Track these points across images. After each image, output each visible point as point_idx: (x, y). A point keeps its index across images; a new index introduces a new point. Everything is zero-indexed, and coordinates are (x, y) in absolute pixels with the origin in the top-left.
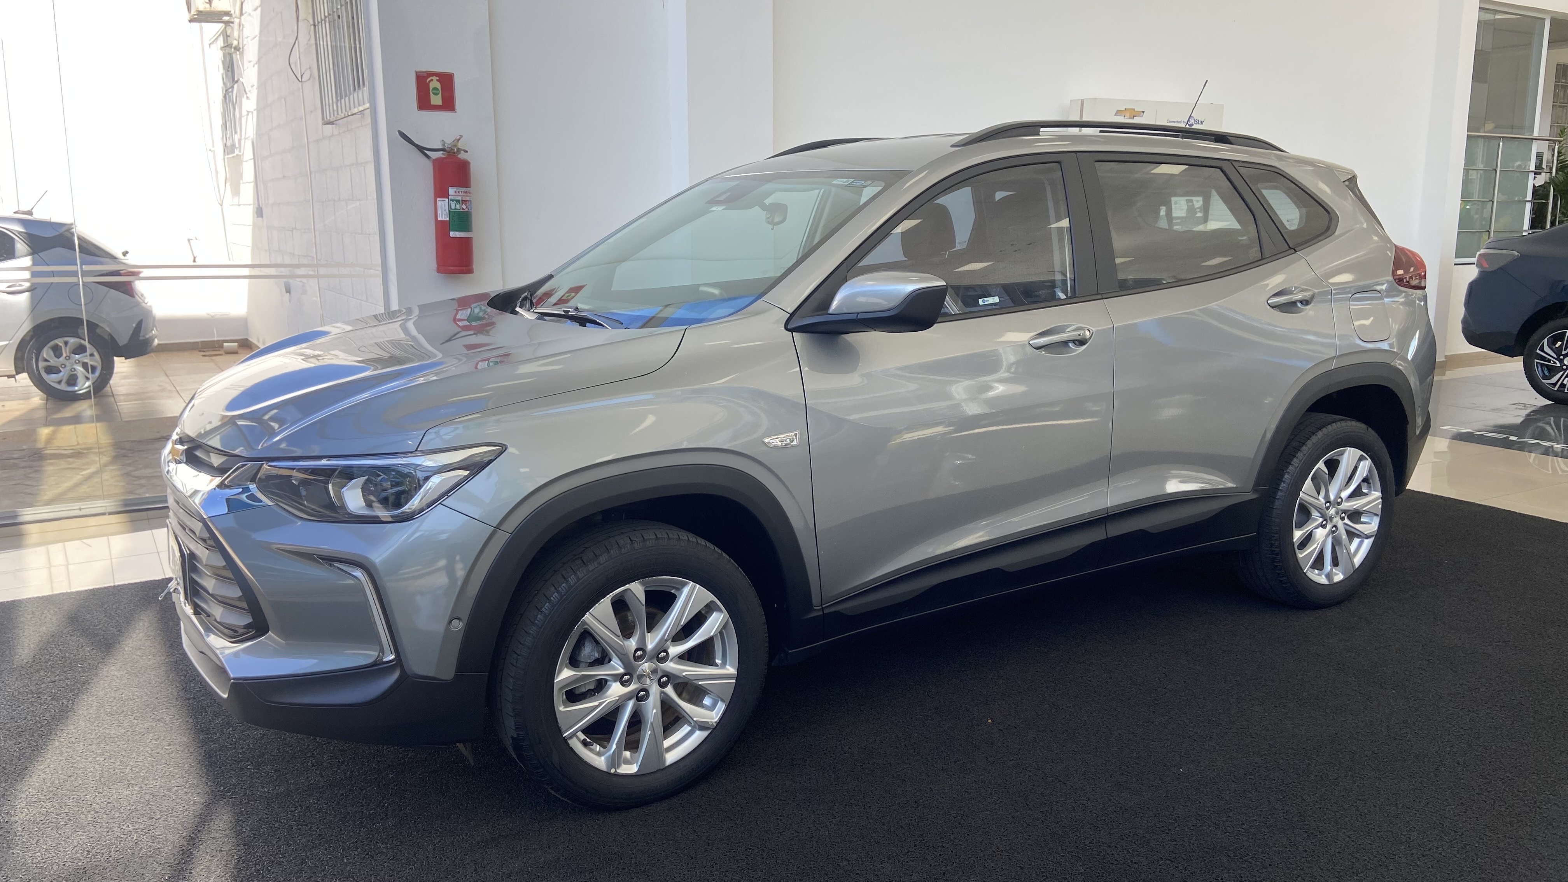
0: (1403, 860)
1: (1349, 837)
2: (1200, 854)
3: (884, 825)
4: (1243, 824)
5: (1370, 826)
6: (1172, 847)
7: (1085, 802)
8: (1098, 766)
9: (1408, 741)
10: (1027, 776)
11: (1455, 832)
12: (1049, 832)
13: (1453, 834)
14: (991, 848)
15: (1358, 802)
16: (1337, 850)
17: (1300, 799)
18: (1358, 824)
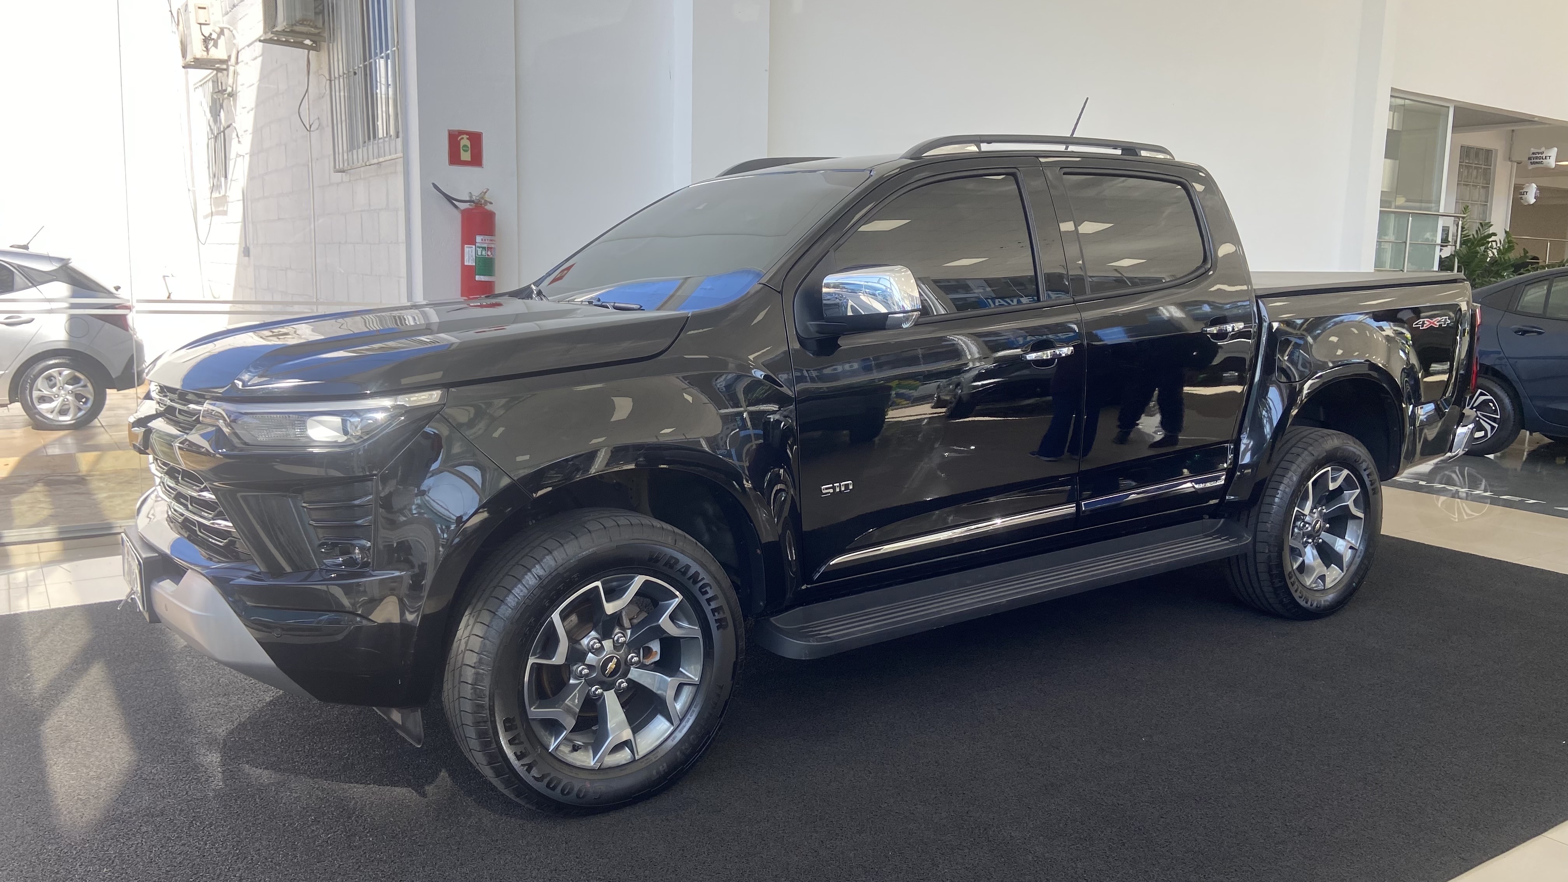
0: (1336, 803)
1: (1291, 787)
2: (1173, 798)
3: (912, 778)
4: (1205, 777)
5: (1308, 780)
6: (1149, 794)
7: (1076, 762)
8: (1084, 736)
9: (1337, 719)
10: (1026, 743)
11: (1376, 784)
12: (1049, 783)
13: (1374, 785)
14: (1003, 794)
15: (1297, 762)
16: (1282, 796)
17: (1250, 760)
18: (1298, 777)
